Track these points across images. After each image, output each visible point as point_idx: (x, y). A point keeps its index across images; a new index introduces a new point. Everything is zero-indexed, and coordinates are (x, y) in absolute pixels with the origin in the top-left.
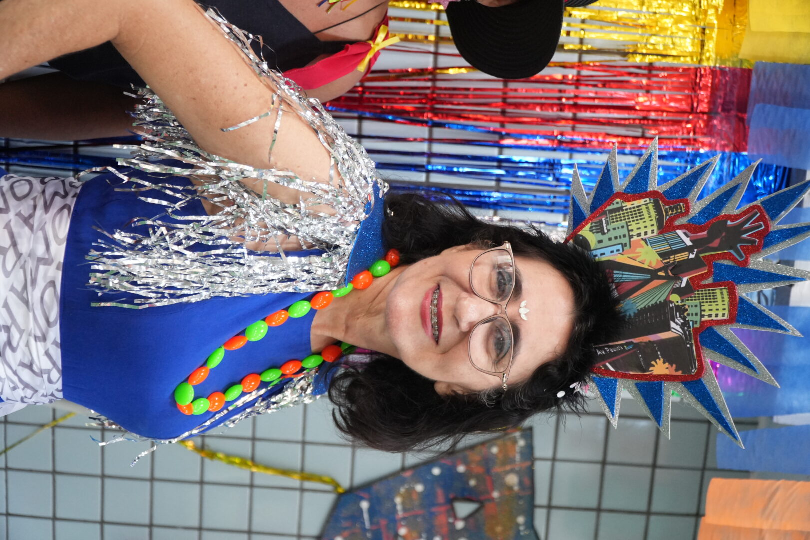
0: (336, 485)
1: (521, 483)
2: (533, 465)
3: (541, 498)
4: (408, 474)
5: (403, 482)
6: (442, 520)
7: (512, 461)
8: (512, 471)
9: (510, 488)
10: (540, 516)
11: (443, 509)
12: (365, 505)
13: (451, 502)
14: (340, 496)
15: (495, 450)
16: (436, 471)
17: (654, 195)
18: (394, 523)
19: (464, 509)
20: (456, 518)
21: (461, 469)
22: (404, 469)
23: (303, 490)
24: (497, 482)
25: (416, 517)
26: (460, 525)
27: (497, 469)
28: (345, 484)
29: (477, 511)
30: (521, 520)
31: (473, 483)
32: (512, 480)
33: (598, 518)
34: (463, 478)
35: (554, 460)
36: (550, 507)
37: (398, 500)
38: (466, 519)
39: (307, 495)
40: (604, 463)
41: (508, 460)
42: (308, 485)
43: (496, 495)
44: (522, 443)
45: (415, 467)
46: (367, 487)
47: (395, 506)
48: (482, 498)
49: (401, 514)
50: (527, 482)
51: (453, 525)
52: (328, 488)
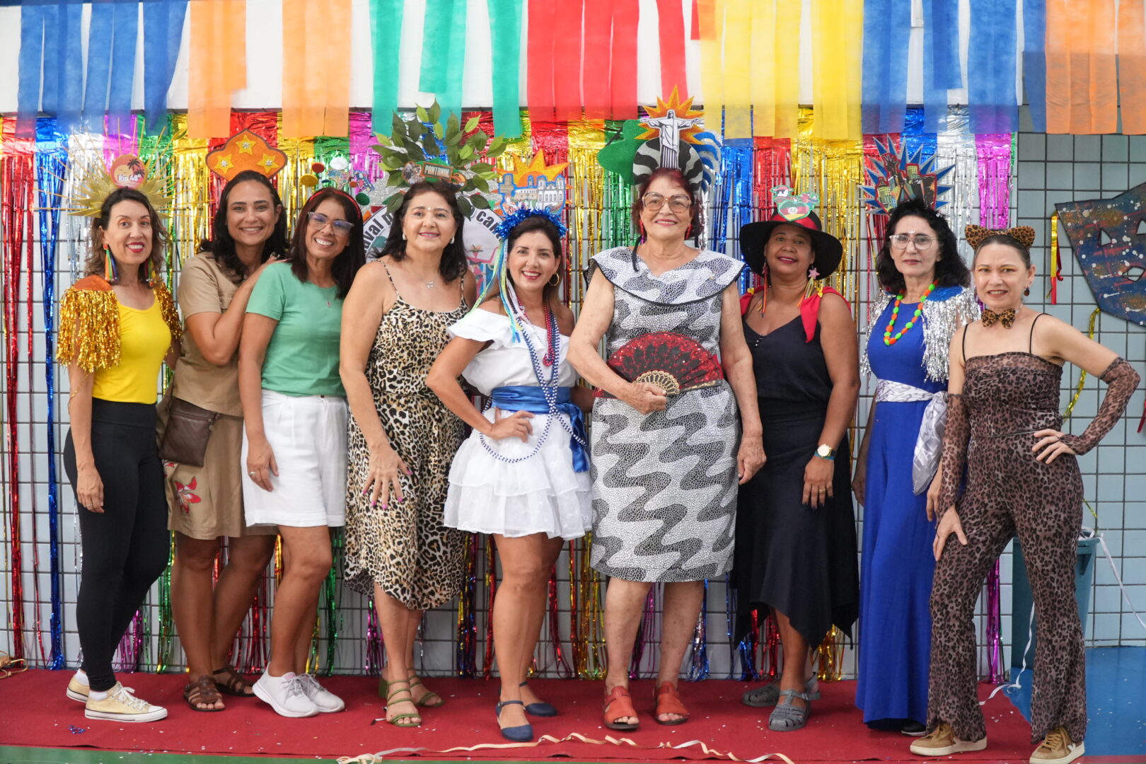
0: (1095, 312)
1: (1087, 208)
2: (1077, 202)
3: (1096, 196)
4: (1086, 273)
5: (1091, 275)
6: (1113, 252)
7: (1075, 214)
8: (1081, 214)
9: (1091, 214)
10: (1106, 196)
11: (1105, 251)
12: (1106, 296)
13: (1101, 247)
14: (1101, 310)
15: (1069, 224)
16: (1084, 256)
17: (877, 187)
18: (1115, 279)
19: (1105, 239)
20: (1111, 243)
21: (1081, 242)
22: (1084, 275)
23: (1100, 332)
24: (1087, 222)
25: (1111, 267)
26: (1114, 241)
27: (1080, 222)
28: (1095, 308)
29: (1105, 232)
30: (1109, 206)
31: (1089, 235)
32: (1086, 213)
33: (1105, 162)
34: (1087, 240)
35: (1073, 190)
36: (1101, 191)
37: (1102, 277)
38: (1111, 239)
39: (1102, 330)
40: (1073, 162)
41: (1075, 217)
42: (1096, 329)
43: (1095, 222)
44: (1064, 209)
45: (1082, 269)
46: (1095, 295)
47: (1105, 278)
48: (1098, 229)
49: (1110, 275)
50: (1086, 205)
51: (1114, 245)
52: (1097, 317)
